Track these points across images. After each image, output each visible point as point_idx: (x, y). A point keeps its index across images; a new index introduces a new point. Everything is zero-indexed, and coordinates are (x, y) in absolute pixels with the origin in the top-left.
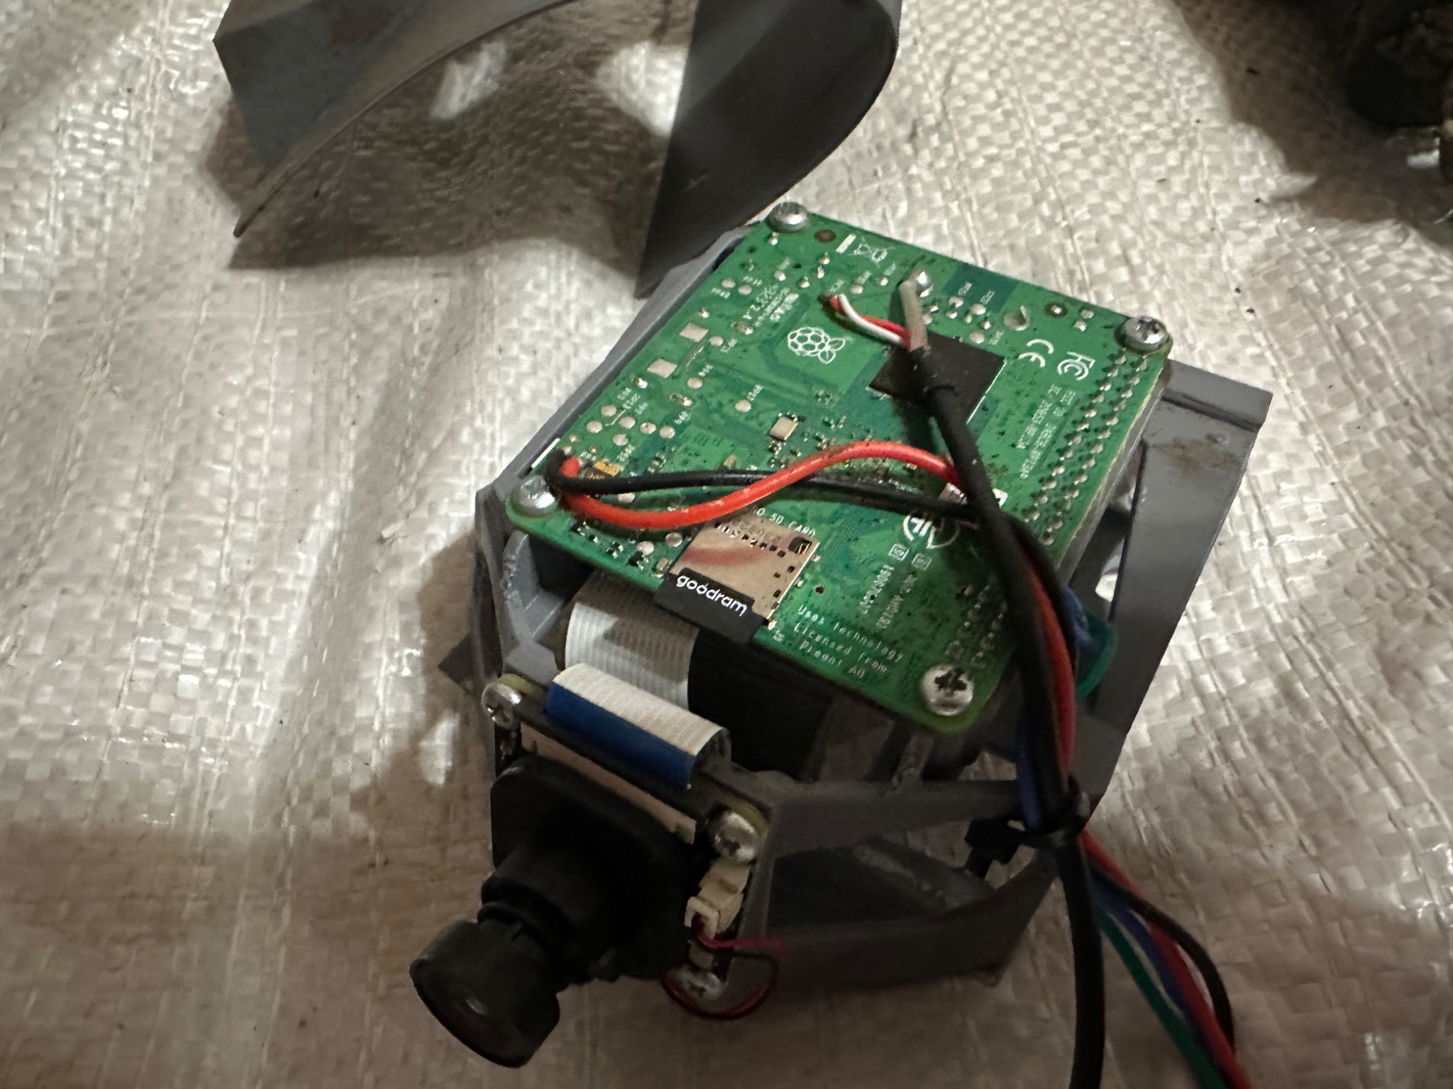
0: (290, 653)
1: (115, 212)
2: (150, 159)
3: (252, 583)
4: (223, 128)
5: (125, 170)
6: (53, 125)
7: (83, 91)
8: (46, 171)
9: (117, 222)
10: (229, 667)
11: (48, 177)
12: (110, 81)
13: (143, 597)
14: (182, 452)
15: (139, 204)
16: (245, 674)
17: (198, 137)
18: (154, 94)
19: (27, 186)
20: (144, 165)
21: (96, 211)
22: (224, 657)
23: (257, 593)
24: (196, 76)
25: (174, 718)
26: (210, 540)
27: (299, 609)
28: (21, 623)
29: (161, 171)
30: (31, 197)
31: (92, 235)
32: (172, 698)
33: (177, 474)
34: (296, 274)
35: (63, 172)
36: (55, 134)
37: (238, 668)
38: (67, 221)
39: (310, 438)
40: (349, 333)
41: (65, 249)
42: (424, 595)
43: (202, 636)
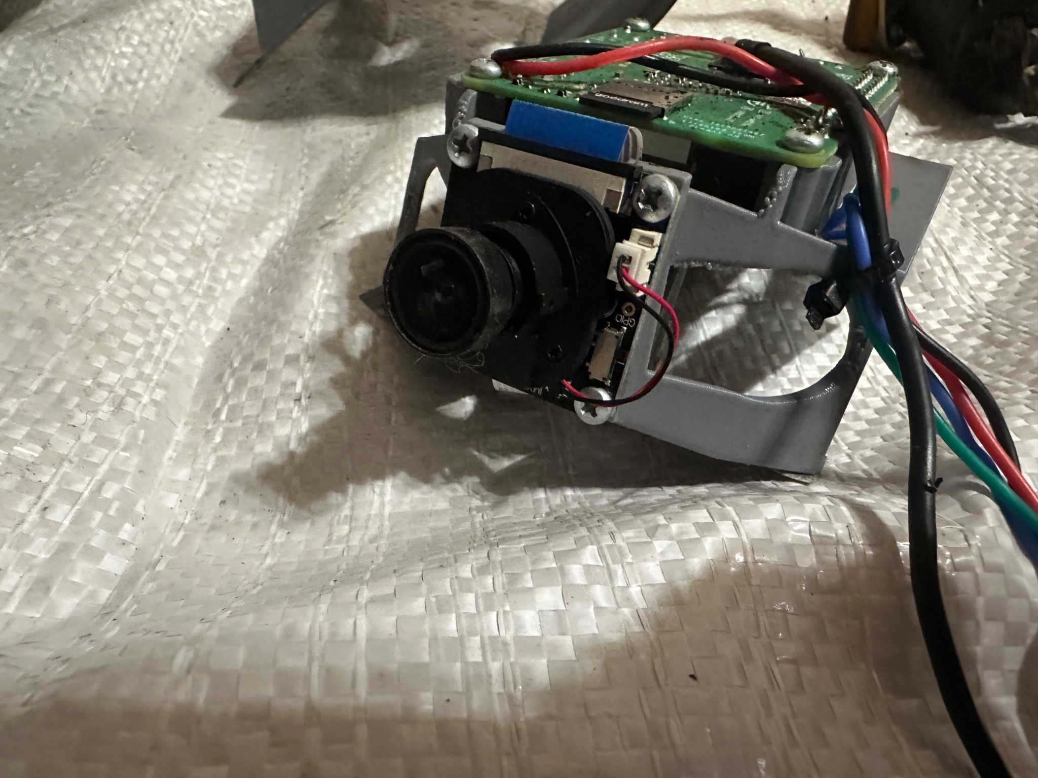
0: (241, 294)
1: (147, 81)
2: (176, 60)
3: (218, 249)
4: (227, 56)
5: (158, 62)
6: (117, 26)
7: (141, 15)
8: (107, 48)
9: (147, 86)
10: (194, 288)
11: (106, 51)
12: (160, 16)
13: (138, 233)
14: (178, 177)
15: (164, 79)
16: (205, 296)
17: (210, 56)
18: (186, 30)
19: (92, 51)
20: (172, 63)
21: (134, 76)
22: (191, 282)
23: (220, 256)
24: (216, 27)
25: (147, 303)
26: (191, 220)
27: (252, 270)
28: (44, 222)
29: (183, 67)
30: (92, 58)
31: (129, 88)
32: (149, 293)
33: (172, 186)
34: (268, 123)
35: (117, 52)
36: (116, 32)
37: (200, 291)
38: (114, 77)
39: (270, 193)
40: (303, 150)
41: (109, 90)
42: (352, 253)
43: (177, 267)
